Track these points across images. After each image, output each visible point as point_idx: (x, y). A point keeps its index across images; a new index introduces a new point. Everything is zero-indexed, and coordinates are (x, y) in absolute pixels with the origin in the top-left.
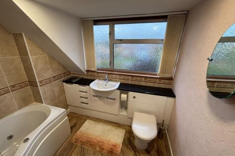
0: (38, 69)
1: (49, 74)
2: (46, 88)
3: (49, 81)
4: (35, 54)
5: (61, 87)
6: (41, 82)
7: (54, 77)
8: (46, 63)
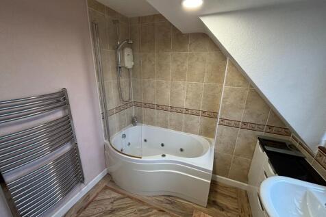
0: (227, 103)
1: (239, 116)
2: (225, 130)
3: (234, 125)
4: (232, 84)
5: (249, 143)
6: (222, 120)
7: (245, 123)
8: (242, 99)
